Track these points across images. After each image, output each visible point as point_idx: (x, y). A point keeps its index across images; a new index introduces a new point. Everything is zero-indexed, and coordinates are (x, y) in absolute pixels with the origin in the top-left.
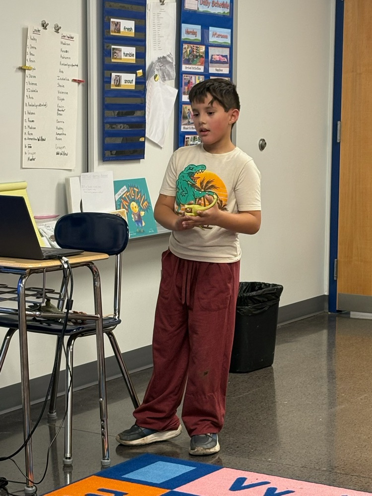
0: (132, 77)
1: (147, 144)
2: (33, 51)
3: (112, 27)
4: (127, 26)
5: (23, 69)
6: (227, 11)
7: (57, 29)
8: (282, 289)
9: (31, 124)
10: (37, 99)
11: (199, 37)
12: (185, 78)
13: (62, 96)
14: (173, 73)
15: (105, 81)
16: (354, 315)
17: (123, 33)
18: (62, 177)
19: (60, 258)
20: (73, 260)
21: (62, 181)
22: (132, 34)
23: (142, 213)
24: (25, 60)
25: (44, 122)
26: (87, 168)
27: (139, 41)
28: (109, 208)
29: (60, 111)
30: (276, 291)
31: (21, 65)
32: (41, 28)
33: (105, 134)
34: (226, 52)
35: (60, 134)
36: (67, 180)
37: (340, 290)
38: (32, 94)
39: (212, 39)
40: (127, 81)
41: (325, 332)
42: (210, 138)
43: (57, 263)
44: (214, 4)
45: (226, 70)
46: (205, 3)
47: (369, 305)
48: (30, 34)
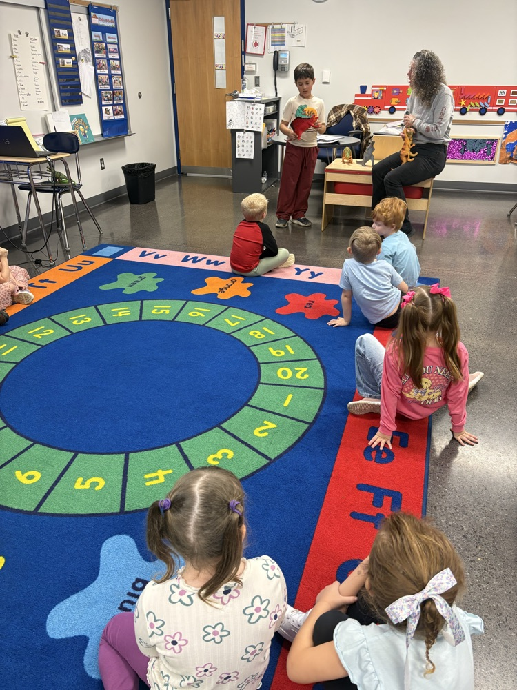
0: (70, 60)
1: (83, 96)
2: (16, 47)
3: (56, 34)
4: (63, 33)
5: (12, 57)
6: (114, 25)
7: (27, 35)
8: (155, 165)
9: (22, 87)
10: (23, 73)
11: (101, 39)
12: (97, 61)
13: (35, 71)
14: (91, 58)
15: (56, 63)
16: (189, 175)
17: (62, 36)
18: (43, 114)
19: (46, 157)
20: (52, 157)
21: (44, 116)
22: (67, 37)
23: (86, 132)
24: (12, 52)
25: (29, 86)
26: (55, 109)
27: (71, 41)
28: (69, 130)
29: (36, 79)
30: (153, 167)
31: (11, 55)
32: (18, 34)
33: (61, 91)
34: (116, 47)
35: (38, 92)
36: (46, 116)
37: (181, 164)
38: (19, 71)
39: (108, 40)
40: (68, 62)
41: (178, 182)
43: (45, 159)
44: (107, 21)
45: (117, 57)
46: (102, 20)
47: (194, 170)
48: (13, 37)
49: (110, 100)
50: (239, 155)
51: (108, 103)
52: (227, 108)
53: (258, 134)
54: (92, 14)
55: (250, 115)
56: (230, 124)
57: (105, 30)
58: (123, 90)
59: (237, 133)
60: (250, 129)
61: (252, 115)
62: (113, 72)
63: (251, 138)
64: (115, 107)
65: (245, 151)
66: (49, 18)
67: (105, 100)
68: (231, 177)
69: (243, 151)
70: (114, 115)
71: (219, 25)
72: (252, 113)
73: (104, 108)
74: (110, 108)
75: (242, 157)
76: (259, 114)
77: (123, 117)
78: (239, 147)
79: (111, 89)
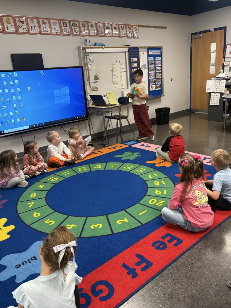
2: (114, 67)
3: (131, 60)
4: (135, 59)
5: (112, 70)
6: (160, 53)
7: (119, 62)
8: (170, 108)
9: (115, 81)
10: (116, 76)
11: (153, 60)
12: (150, 68)
13: (121, 75)
14: (147, 68)
15: (130, 71)
16: (195, 113)
17: (134, 61)
20: (113, 106)
22: (136, 61)
25: (118, 80)
26: (128, 88)
27: (138, 62)
29: (121, 77)
31: (112, 69)
32: (116, 62)
33: (131, 81)
34: (160, 62)
35: (121, 82)
36: (123, 91)
37: (192, 108)
38: (114, 75)
39: (156, 60)
41: (189, 116)
42: (137, 82)
43: (109, 107)
44: (156, 52)
45: (160, 66)
46: (155, 52)
47: (198, 110)
48: (113, 63)
49: (154, 83)
50: (212, 104)
51: (153, 84)
52: (207, 83)
53: (222, 94)
54: (149, 51)
55: (218, 85)
56: (208, 90)
57: (155, 56)
58: (162, 78)
59: (212, 94)
60: (218, 92)
61: (219, 85)
62: (157, 72)
63: (218, 95)
64: (156, 85)
65: (215, 102)
66: (129, 55)
67: (151, 83)
68: (208, 113)
69: (214, 102)
70: (155, 88)
71: (214, 46)
72: (220, 84)
73: (150, 86)
74: (154, 86)
75: (213, 104)
76: (223, 84)
77: (160, 89)
78: (212, 100)
79: (155, 78)
